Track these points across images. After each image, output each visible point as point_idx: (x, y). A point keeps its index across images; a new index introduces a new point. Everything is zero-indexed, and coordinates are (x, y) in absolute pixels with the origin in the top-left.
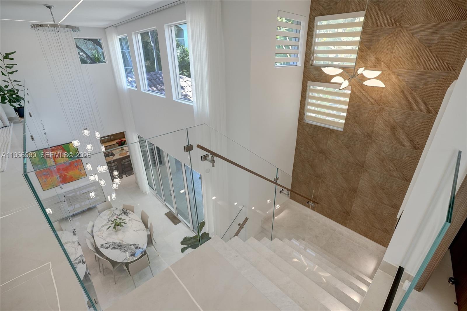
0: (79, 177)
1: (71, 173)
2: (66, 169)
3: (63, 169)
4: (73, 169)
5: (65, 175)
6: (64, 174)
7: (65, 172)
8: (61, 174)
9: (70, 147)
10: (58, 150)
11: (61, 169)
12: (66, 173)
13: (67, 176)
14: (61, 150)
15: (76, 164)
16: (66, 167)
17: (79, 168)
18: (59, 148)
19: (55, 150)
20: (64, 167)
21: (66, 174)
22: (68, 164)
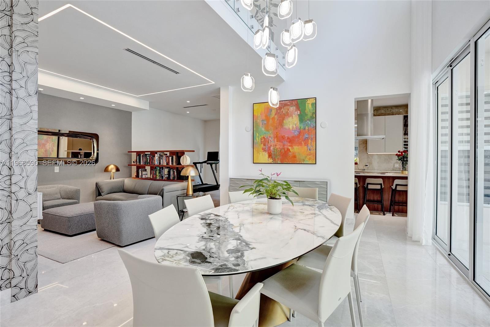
0: (304, 160)
1: (296, 149)
2: (292, 141)
3: (288, 138)
4: (300, 144)
5: (288, 150)
6: (287, 147)
7: (289, 144)
8: (284, 145)
9: (307, 105)
10: (292, 106)
11: (286, 138)
12: (290, 146)
13: (290, 152)
14: (295, 108)
15: (307, 136)
16: (293, 137)
17: (309, 145)
18: (294, 103)
19: (288, 105)
20: (290, 136)
21: (290, 148)
22: (296, 133)
